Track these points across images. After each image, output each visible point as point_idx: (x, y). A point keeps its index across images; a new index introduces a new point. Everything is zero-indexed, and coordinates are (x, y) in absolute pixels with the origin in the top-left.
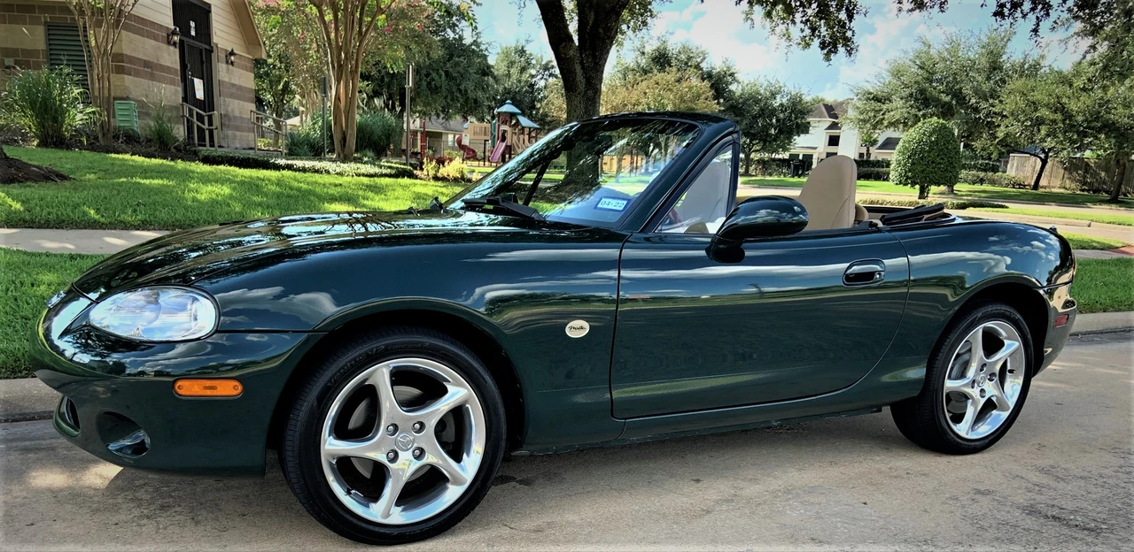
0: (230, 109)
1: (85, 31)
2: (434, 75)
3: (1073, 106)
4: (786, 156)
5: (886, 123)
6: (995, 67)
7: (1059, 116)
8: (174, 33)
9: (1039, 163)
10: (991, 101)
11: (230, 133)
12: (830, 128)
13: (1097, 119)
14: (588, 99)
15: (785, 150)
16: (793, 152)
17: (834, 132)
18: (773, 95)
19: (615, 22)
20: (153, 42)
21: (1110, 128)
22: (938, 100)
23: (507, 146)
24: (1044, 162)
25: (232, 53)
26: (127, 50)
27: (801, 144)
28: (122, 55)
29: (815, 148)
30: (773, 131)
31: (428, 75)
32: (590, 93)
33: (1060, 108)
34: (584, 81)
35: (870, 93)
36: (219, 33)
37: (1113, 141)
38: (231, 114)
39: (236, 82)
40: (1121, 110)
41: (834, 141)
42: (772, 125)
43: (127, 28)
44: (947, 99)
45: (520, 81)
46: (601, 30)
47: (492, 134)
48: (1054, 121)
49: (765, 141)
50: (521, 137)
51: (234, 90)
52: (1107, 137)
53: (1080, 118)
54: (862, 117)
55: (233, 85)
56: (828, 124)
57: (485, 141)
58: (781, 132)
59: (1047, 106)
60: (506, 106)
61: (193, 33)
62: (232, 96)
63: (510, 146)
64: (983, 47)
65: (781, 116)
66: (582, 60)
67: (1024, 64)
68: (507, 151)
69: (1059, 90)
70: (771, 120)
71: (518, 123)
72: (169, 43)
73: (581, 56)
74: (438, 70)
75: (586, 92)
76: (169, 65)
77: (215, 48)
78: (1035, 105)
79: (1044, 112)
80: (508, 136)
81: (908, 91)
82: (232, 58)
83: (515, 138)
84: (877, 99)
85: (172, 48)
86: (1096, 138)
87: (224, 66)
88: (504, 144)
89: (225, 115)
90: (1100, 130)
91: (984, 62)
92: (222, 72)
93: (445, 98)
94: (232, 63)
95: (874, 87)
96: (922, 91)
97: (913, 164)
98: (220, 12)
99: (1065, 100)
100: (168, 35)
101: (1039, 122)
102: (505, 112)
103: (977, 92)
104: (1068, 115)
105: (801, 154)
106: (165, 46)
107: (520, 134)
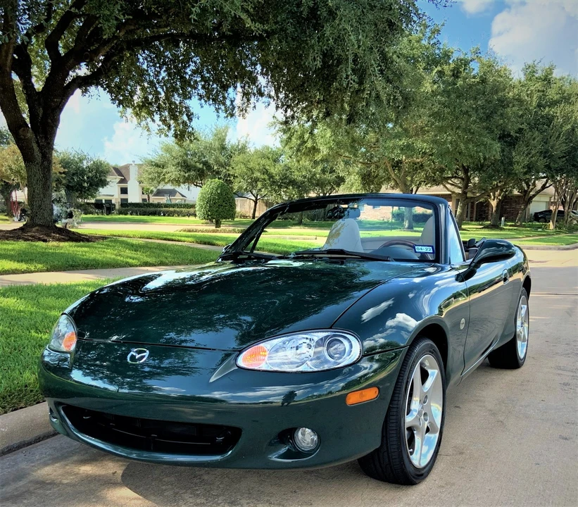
3: (273, 171)
4: (93, 201)
5: (166, 181)
6: (223, 148)
7: (266, 177)
9: (253, 204)
10: (227, 168)
12: (120, 182)
13: (286, 178)
15: (93, 197)
16: (98, 198)
17: (123, 185)
18: (81, 161)
21: (293, 183)
22: (195, 167)
24: (256, 203)
27: (104, 193)
29: (113, 196)
30: (86, 185)
32: (45, 163)
33: (266, 172)
34: (40, 155)
35: (152, 162)
37: (297, 190)
40: (297, 173)
41: (124, 191)
42: (84, 181)
44: (201, 166)
48: (264, 179)
49: (81, 191)
52: (293, 188)
53: (277, 178)
54: (150, 177)
56: (118, 180)
58: (91, 185)
59: (259, 170)
64: (215, 135)
65: (90, 174)
67: (239, 145)
69: (263, 162)
70: (83, 177)
75: (42, 162)
78: (252, 170)
79: (257, 174)
81: (176, 161)
84: (157, 166)
86: (287, 188)
90: (288, 184)
91: (217, 144)
95: (154, 158)
96: (185, 162)
97: (210, 207)
99: (267, 167)
101: (256, 180)
103: (217, 162)
104: (271, 176)
105: (103, 199)
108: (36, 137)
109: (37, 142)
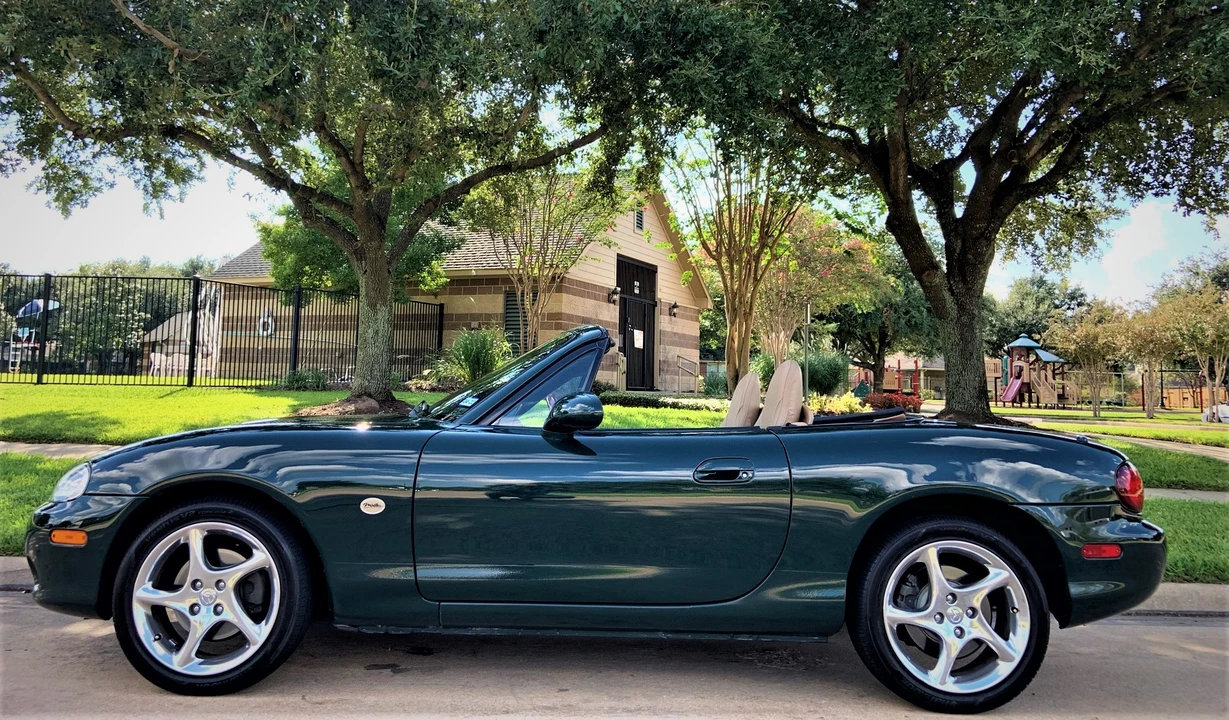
0: (670, 356)
1: (523, 296)
2: (913, 312)
8: (615, 292)
11: (668, 377)
14: (963, 325)
19: (986, 247)
20: (593, 302)
23: (1023, 384)
25: (675, 306)
26: (566, 309)
28: (561, 314)
31: (907, 313)
32: (965, 319)
34: (955, 307)
36: (664, 290)
38: (671, 360)
39: (680, 332)
43: (569, 291)
45: (1036, 313)
46: (970, 256)
47: (1003, 371)
50: (1043, 372)
51: (676, 339)
55: (675, 334)
57: (996, 378)
60: (1020, 340)
61: (637, 291)
62: (673, 344)
63: (1028, 384)
66: (951, 287)
68: (1024, 390)
71: (1038, 359)
72: (609, 301)
73: (949, 283)
74: (919, 307)
76: (608, 320)
77: (658, 303)
80: (1025, 373)
82: (675, 310)
83: (1034, 374)
85: (612, 305)
87: (667, 318)
88: (1019, 381)
89: (664, 361)
92: (663, 323)
93: (928, 335)
94: (674, 315)
98: (667, 271)
100: (609, 295)
102: (1019, 347)
106: (605, 304)
107: (1041, 369)
108: (949, 281)
109: (951, 290)
